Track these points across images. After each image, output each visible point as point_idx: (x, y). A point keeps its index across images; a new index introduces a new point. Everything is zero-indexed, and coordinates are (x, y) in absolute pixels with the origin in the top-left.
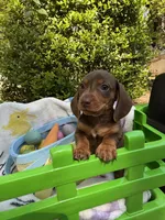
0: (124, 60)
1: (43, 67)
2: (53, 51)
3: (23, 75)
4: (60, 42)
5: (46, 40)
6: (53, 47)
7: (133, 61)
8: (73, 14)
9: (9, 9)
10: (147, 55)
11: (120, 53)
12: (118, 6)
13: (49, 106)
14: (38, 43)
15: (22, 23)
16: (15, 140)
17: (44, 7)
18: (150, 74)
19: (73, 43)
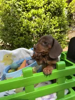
0: (56, 32)
1: (19, 35)
2: (24, 27)
3: (10, 38)
4: (27, 23)
5: (20, 22)
6: (24, 25)
7: (61, 32)
8: (33, 11)
9: (4, 9)
10: (67, 30)
11: (55, 29)
12: (53, 7)
13: (22, 52)
14: (17, 24)
15: (9, 15)
16: (6, 67)
17: (20, 8)
18: (68, 39)
19: (33, 24)
